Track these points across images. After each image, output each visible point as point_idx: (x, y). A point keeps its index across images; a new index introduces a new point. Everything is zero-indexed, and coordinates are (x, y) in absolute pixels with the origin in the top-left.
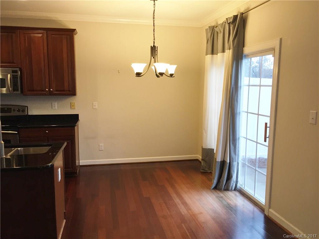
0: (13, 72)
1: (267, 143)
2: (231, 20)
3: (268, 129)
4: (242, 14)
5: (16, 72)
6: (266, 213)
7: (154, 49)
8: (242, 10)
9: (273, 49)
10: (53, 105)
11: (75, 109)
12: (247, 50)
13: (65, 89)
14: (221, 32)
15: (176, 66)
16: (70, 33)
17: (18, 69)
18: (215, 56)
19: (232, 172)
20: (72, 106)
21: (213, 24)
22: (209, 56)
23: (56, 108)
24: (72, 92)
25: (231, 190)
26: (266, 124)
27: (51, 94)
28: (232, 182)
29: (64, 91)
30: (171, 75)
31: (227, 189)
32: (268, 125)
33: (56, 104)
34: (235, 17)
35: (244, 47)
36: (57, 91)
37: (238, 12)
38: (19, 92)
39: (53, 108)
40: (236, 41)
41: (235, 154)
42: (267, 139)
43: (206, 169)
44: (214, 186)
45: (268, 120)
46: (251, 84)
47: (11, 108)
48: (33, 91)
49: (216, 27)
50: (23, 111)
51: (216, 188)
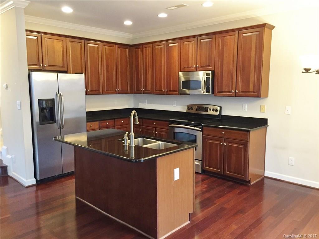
0: (207, 74)
10: (243, 107)
11: (264, 112)
13: (250, 91)
16: (260, 29)
17: (210, 72)
20: (262, 109)
23: (246, 111)
27: (236, 95)
33: (246, 106)
36: (242, 92)
38: (210, 93)
39: (243, 110)
47: (208, 108)
48: (222, 92)
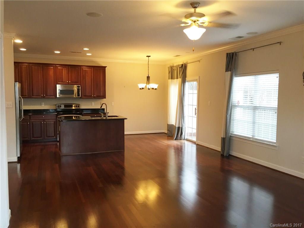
0: (78, 87)
1: (196, 116)
2: (181, 66)
3: (196, 110)
4: (185, 64)
5: (79, 87)
6: (196, 143)
7: (148, 78)
8: (185, 62)
9: (197, 80)
12: (187, 79)
14: (176, 70)
15: (158, 85)
16: (104, 68)
17: (80, 85)
18: (173, 80)
19: (183, 131)
21: (172, 65)
22: (170, 80)
23: (94, 105)
24: (104, 97)
25: (183, 140)
26: (195, 108)
27: (94, 98)
28: (183, 136)
29: (100, 96)
30: (156, 89)
31: (181, 140)
32: (196, 109)
33: (93, 103)
34: (182, 65)
35: (186, 77)
36: (97, 96)
37: (183, 63)
38: (80, 97)
39: (92, 105)
40: (183, 75)
41: (184, 123)
42: (196, 114)
43: (170, 135)
44: (175, 139)
45: (196, 107)
46: (189, 93)
47: (73, 105)
48: (86, 96)
49: (173, 67)
50: (78, 106)
51: (176, 139)
